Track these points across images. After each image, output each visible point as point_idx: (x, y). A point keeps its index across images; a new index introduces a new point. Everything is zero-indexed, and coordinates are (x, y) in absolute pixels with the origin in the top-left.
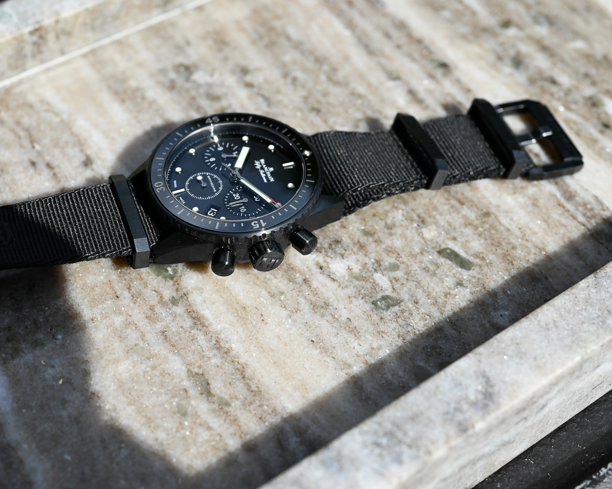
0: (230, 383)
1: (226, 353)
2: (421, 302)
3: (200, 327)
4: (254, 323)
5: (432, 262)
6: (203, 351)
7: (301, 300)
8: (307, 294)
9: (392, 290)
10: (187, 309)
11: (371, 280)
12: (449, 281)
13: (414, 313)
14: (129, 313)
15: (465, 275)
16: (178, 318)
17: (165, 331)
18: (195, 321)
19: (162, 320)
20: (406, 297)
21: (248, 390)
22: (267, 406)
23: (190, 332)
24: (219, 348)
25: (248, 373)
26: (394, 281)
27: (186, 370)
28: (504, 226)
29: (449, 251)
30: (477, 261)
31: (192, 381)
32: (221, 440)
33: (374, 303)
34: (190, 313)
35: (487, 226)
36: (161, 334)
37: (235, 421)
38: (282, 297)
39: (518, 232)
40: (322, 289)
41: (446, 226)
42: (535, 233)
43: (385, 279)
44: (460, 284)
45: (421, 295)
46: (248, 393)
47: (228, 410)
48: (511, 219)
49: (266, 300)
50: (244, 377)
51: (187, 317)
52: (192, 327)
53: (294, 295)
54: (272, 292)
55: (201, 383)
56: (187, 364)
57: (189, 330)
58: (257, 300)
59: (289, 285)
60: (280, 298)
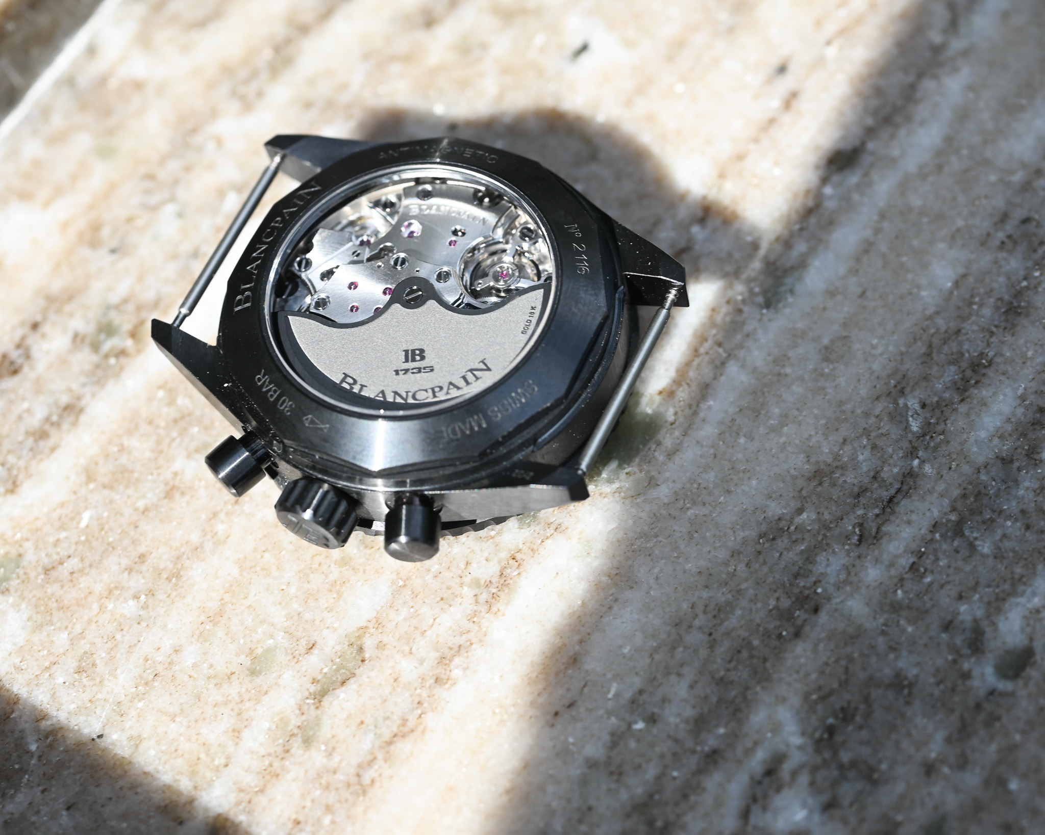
0: (362, 723)
1: (437, 680)
10: (519, 551)
21: (360, 766)
22: (333, 822)
23: (461, 585)
24: (443, 661)
25: (403, 747)
27: (362, 624)
31: (339, 648)
32: (217, 770)
34: (511, 562)
37: (271, 775)
38: (640, 725)
46: (353, 770)
47: (293, 751)
49: (617, 695)
50: (389, 743)
51: (500, 562)
52: (476, 583)
53: (658, 749)
54: (645, 697)
55: (341, 667)
56: (377, 619)
57: (467, 579)
58: (609, 676)
59: (682, 726)
60: (636, 723)
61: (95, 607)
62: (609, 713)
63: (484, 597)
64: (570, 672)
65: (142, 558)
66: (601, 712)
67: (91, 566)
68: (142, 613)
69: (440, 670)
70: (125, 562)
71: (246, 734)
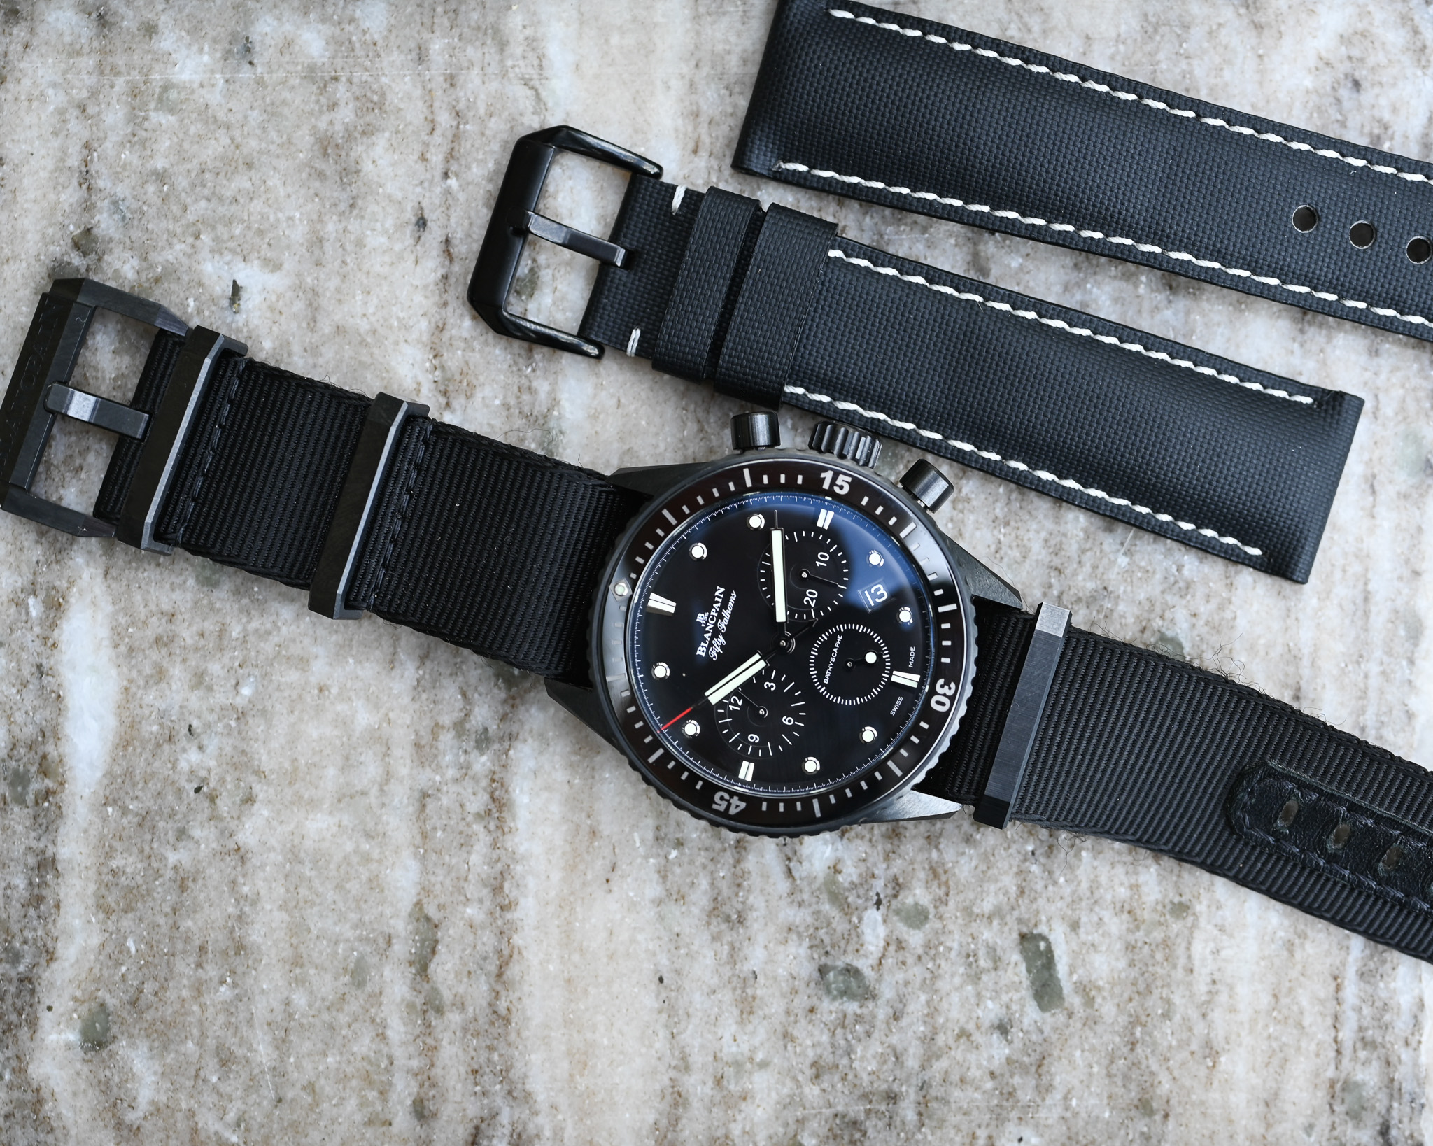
0: (469, 972)
1: (502, 908)
2: (904, 1022)
4: (589, 877)
5: (992, 950)
6: (466, 880)
7: (704, 883)
8: (722, 874)
9: (876, 962)
10: (494, 775)
11: (855, 919)
12: (991, 1010)
13: (876, 1035)
14: (391, 715)
15: (1031, 1014)
16: (468, 783)
17: (429, 796)
18: (492, 806)
19: (438, 769)
20: (888, 994)
21: (490, 1005)
22: (501, 1056)
23: (468, 825)
24: (497, 889)
25: (513, 971)
26: (892, 948)
27: (415, 900)
28: (1189, 957)
29: (1042, 945)
30: (1073, 1000)
31: (410, 928)
33: (823, 970)
34: (494, 786)
35: (1158, 935)
36: (417, 795)
37: (430, 1051)
38: (674, 854)
40: (754, 881)
43: (882, 931)
44: (1003, 1028)
45: (917, 1005)
46: (488, 1011)
47: (433, 1023)
48: (1216, 952)
49: (642, 841)
50: (499, 975)
51: (485, 789)
52: (479, 816)
53: (697, 863)
54: (664, 830)
55: (423, 941)
56: (423, 889)
57: (470, 818)
58: (627, 830)
59: (704, 836)
60: (669, 853)
61: (195, 1008)
62: (646, 857)
63: (492, 826)
64: (596, 844)
65: (202, 949)
66: (639, 860)
67: (166, 980)
68: (237, 991)
69: (499, 899)
70: (192, 960)
71: (389, 1033)
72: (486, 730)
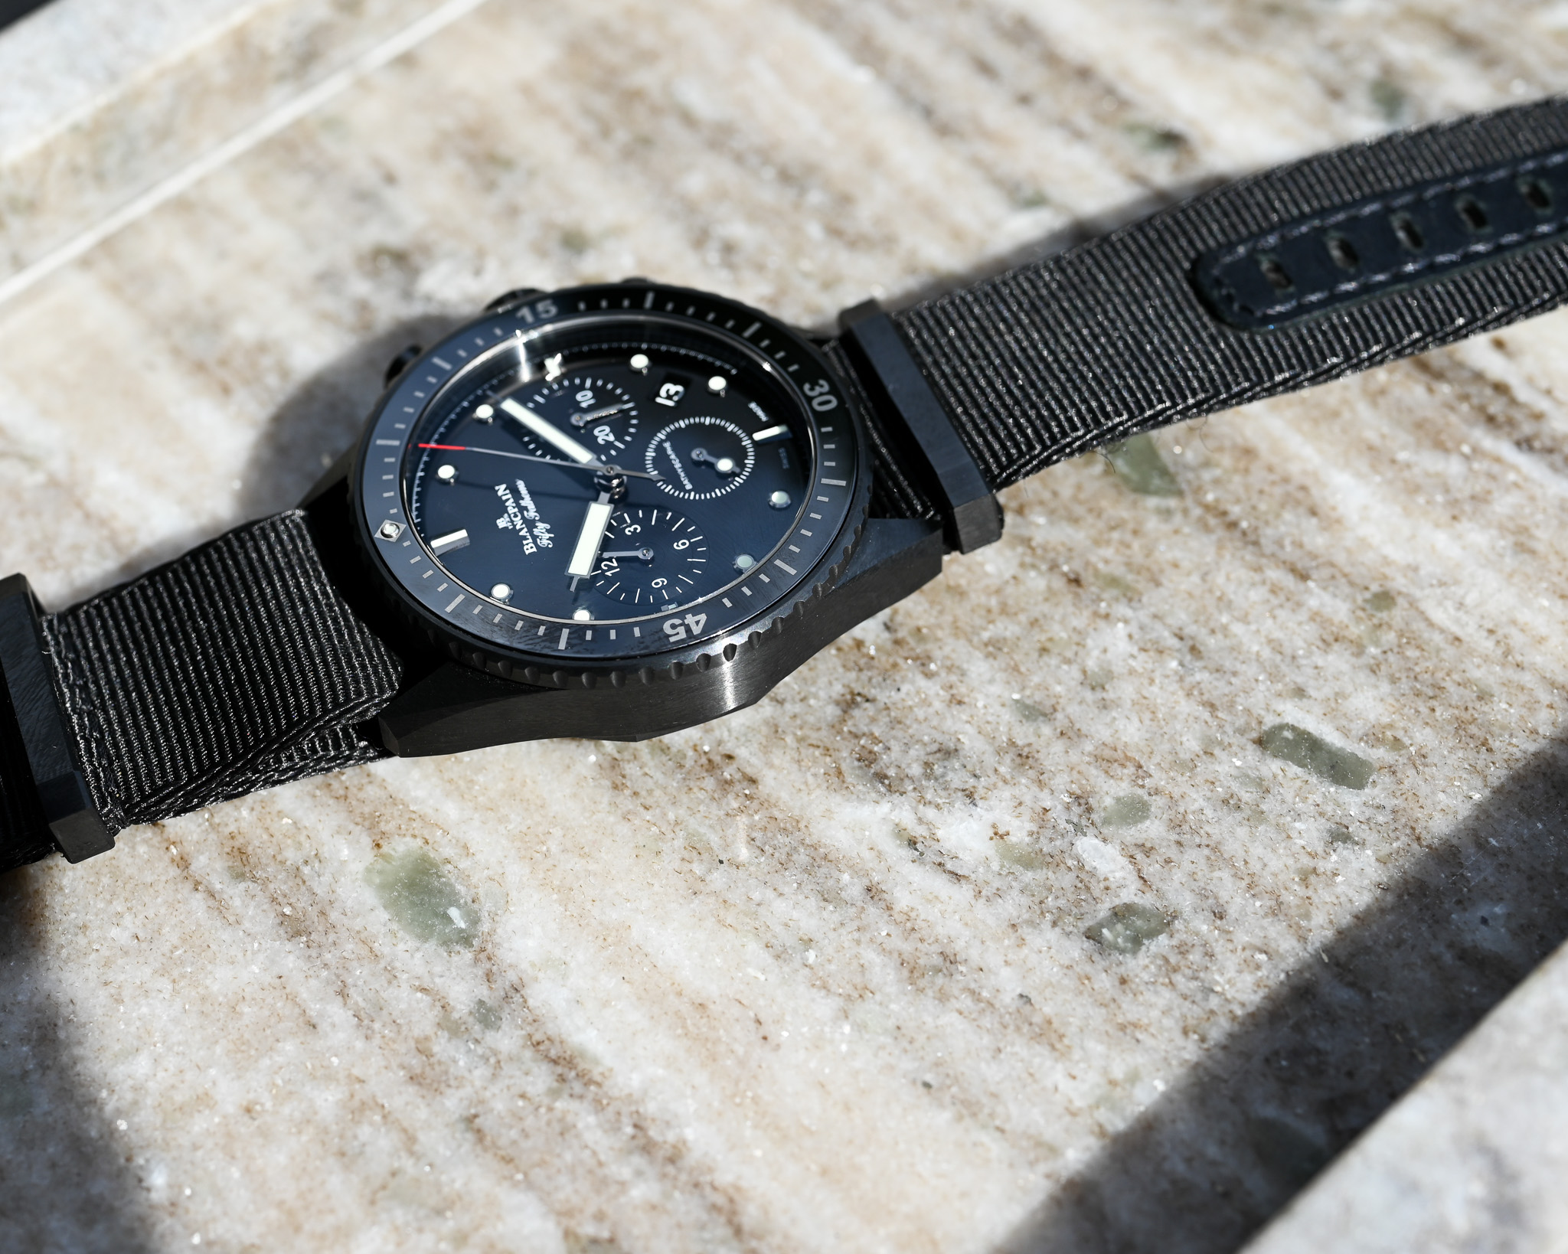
2: (1233, 911)
3: (578, 1087)
4: (740, 1050)
5: (1243, 777)
6: (600, 1164)
7: (870, 955)
8: (884, 933)
9: (1139, 884)
11: (1070, 863)
12: (1309, 832)
13: (1218, 948)
14: (356, 1072)
15: (1352, 802)
16: (507, 1069)
17: (476, 1116)
18: (559, 1070)
19: (460, 1081)
20: (1185, 901)
26: (1139, 856)
28: (1442, 631)
29: (1288, 734)
30: (1379, 754)
33: (1092, 935)
35: (1389, 638)
36: (462, 1126)
39: (1488, 645)
40: (927, 913)
41: (1266, 653)
42: (1541, 640)
43: (1112, 851)
44: (1340, 836)
45: (1228, 889)
48: (1461, 605)
72: (481, 1003)
